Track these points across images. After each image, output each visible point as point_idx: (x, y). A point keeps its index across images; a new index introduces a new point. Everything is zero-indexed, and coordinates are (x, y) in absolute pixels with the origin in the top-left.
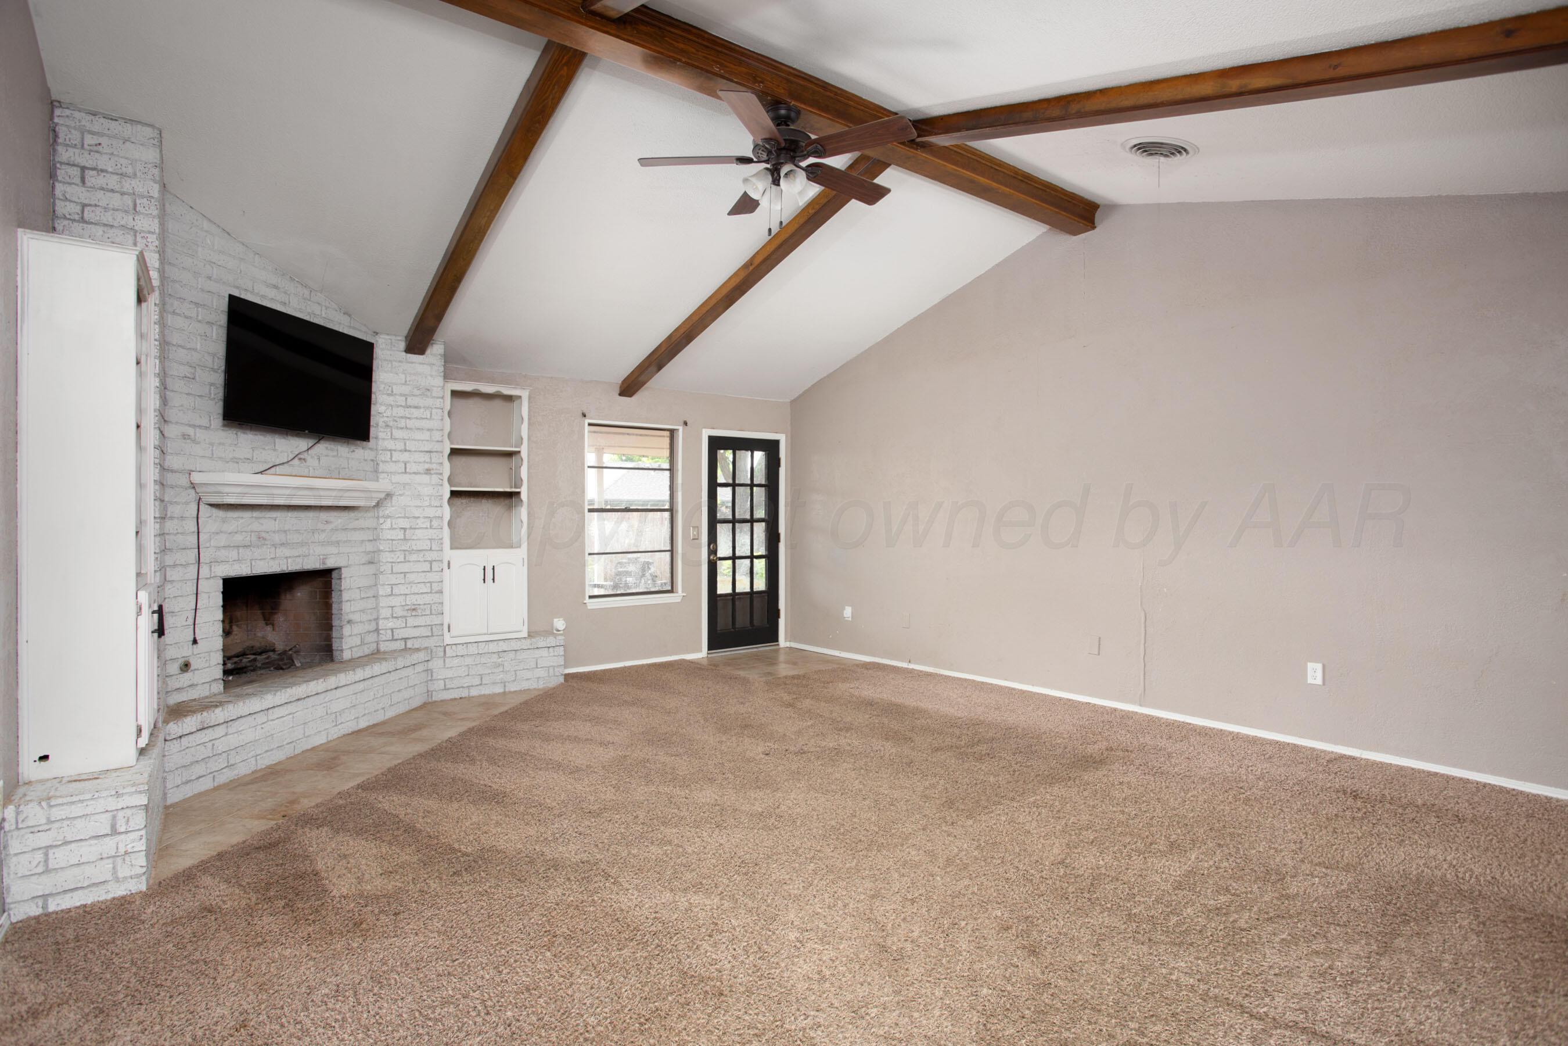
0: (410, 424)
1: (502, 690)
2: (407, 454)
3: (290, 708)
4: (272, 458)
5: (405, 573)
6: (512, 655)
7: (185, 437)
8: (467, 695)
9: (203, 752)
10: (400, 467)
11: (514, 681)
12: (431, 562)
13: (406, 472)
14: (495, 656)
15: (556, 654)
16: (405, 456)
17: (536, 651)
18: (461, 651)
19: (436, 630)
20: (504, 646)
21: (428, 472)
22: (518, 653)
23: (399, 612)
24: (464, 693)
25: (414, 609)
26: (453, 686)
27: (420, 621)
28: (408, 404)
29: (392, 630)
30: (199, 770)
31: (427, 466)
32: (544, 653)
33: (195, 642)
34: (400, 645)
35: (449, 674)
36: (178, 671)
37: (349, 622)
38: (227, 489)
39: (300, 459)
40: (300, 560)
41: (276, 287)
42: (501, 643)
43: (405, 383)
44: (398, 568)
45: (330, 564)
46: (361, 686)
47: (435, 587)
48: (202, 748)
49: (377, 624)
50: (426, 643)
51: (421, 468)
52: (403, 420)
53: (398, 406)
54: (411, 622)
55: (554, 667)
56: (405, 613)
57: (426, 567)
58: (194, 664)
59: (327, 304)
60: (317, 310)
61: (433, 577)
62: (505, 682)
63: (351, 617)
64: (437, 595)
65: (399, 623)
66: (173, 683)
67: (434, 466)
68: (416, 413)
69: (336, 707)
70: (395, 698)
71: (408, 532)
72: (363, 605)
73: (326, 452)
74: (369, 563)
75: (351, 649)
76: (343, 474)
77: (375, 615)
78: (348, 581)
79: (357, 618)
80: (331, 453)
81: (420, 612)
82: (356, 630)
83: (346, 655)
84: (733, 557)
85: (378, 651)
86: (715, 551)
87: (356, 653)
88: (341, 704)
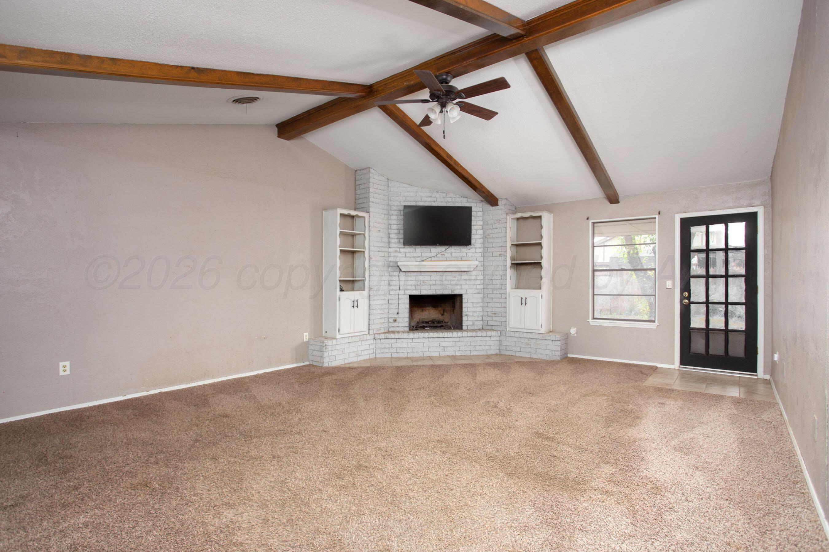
0: (494, 236)
1: (529, 356)
2: (493, 248)
3: (423, 340)
4: (429, 255)
5: (492, 298)
6: (534, 341)
7: (396, 251)
8: (514, 355)
9: (388, 346)
10: (490, 254)
11: (535, 353)
12: (501, 294)
13: (492, 256)
14: (527, 339)
15: (556, 344)
16: (493, 249)
17: (546, 341)
18: (512, 334)
19: (504, 323)
20: (530, 336)
21: (500, 255)
22: (537, 340)
23: (490, 314)
24: (513, 354)
25: (495, 314)
26: (509, 349)
27: (497, 319)
28: (494, 227)
29: (487, 321)
30: (386, 351)
31: (500, 253)
32: (550, 343)
33: (398, 313)
34: (490, 328)
35: (508, 344)
36: (392, 321)
37: (466, 315)
38: (410, 267)
39: (442, 255)
40: (442, 291)
41: (431, 197)
42: (529, 334)
43: (492, 219)
44: (490, 296)
45: (457, 292)
46: (457, 339)
47: (503, 305)
48: (388, 344)
49: (482, 318)
50: (499, 328)
51: (498, 254)
52: (492, 235)
53: (490, 229)
54: (494, 319)
55: (555, 351)
56: (491, 315)
57: (499, 296)
58: (398, 320)
59: (455, 196)
60: (450, 200)
61: (502, 300)
62: (531, 353)
63: (467, 313)
64: (504, 309)
65: (489, 319)
66: (390, 325)
67: (502, 253)
68: (496, 231)
69: (443, 344)
70: (477, 348)
71: (494, 281)
72: (474, 309)
73: (455, 251)
74: (478, 293)
75: (467, 326)
76: (464, 259)
77: (481, 314)
78: (466, 300)
79: (471, 314)
80: (457, 251)
81: (497, 315)
82: (470, 319)
83: (464, 327)
84: (707, 303)
85: (483, 329)
86: (689, 297)
87: (470, 328)
88: (447, 344)
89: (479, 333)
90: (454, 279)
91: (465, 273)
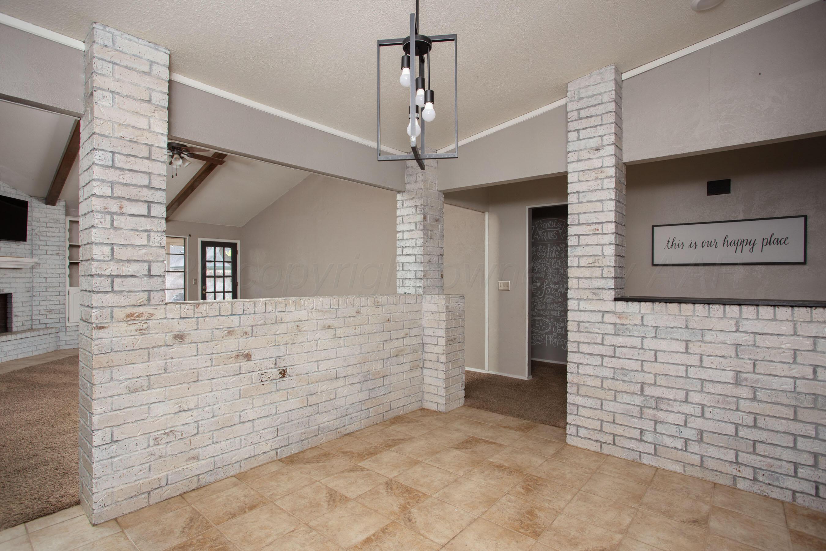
0: (48, 234)
2: (47, 247)
5: (46, 296)
10: (44, 252)
12: (59, 292)
13: (46, 254)
18: (74, 329)
19: (61, 320)
21: (58, 254)
23: (43, 312)
25: (50, 311)
26: (70, 343)
27: (54, 316)
28: (48, 226)
29: (39, 320)
31: (57, 252)
34: (43, 326)
35: (68, 338)
37: (16, 316)
43: (46, 217)
44: (42, 294)
45: (6, 291)
46: (20, 341)
47: (62, 302)
49: (32, 317)
50: (56, 325)
51: (54, 253)
52: (45, 233)
53: (43, 227)
54: (49, 316)
56: (46, 313)
57: (57, 293)
59: (4, 185)
61: (60, 298)
63: (17, 314)
64: (62, 305)
65: (43, 317)
67: (62, 252)
68: (52, 230)
70: (38, 347)
71: (48, 279)
72: (24, 309)
73: (4, 246)
74: (28, 292)
75: (17, 327)
76: (13, 255)
77: (30, 313)
78: (16, 299)
79: (20, 314)
80: (7, 246)
81: (53, 312)
82: (20, 319)
83: (14, 329)
84: (215, 292)
85: (32, 328)
86: (205, 290)
87: (20, 329)
88: (9, 348)
89: (28, 334)
90: (4, 276)
91: (15, 270)
